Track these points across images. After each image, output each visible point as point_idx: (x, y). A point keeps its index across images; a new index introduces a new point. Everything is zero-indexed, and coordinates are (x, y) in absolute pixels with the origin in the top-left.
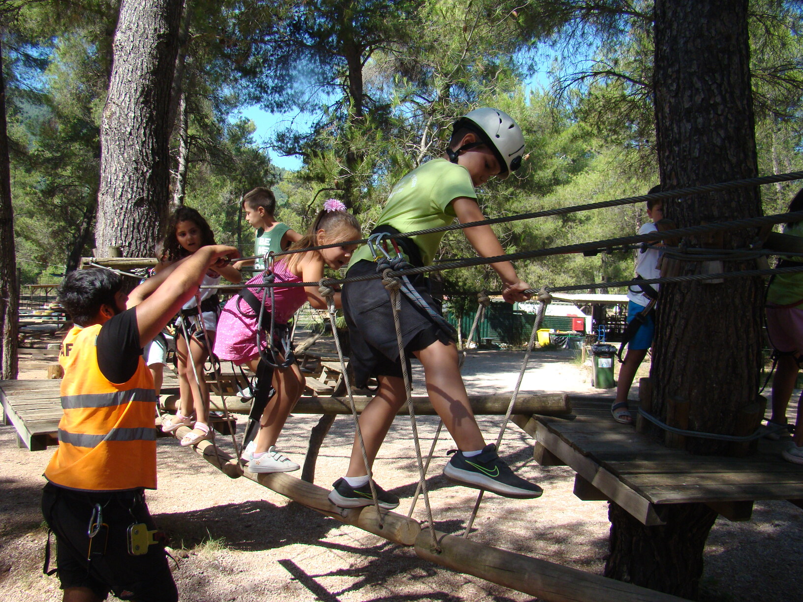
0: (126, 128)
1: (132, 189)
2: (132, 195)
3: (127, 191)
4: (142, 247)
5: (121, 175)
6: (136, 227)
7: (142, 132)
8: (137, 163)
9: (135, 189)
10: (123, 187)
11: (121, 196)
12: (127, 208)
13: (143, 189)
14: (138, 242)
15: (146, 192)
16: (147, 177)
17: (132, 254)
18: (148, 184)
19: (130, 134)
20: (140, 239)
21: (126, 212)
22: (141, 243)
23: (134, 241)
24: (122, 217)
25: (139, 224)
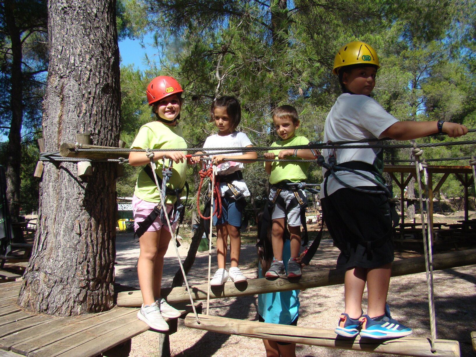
0: (92, 9)
1: (100, 73)
2: (100, 80)
3: (94, 75)
4: (109, 136)
5: (88, 57)
6: (103, 113)
7: (106, 16)
8: (103, 47)
9: (102, 74)
10: (91, 71)
11: (89, 79)
12: (95, 92)
13: (108, 75)
14: (106, 131)
15: (110, 78)
16: (111, 63)
17: (102, 142)
18: (112, 71)
19: (96, 16)
20: (107, 128)
21: (94, 98)
22: (108, 132)
23: (102, 129)
24: (91, 102)
25: (106, 110)
